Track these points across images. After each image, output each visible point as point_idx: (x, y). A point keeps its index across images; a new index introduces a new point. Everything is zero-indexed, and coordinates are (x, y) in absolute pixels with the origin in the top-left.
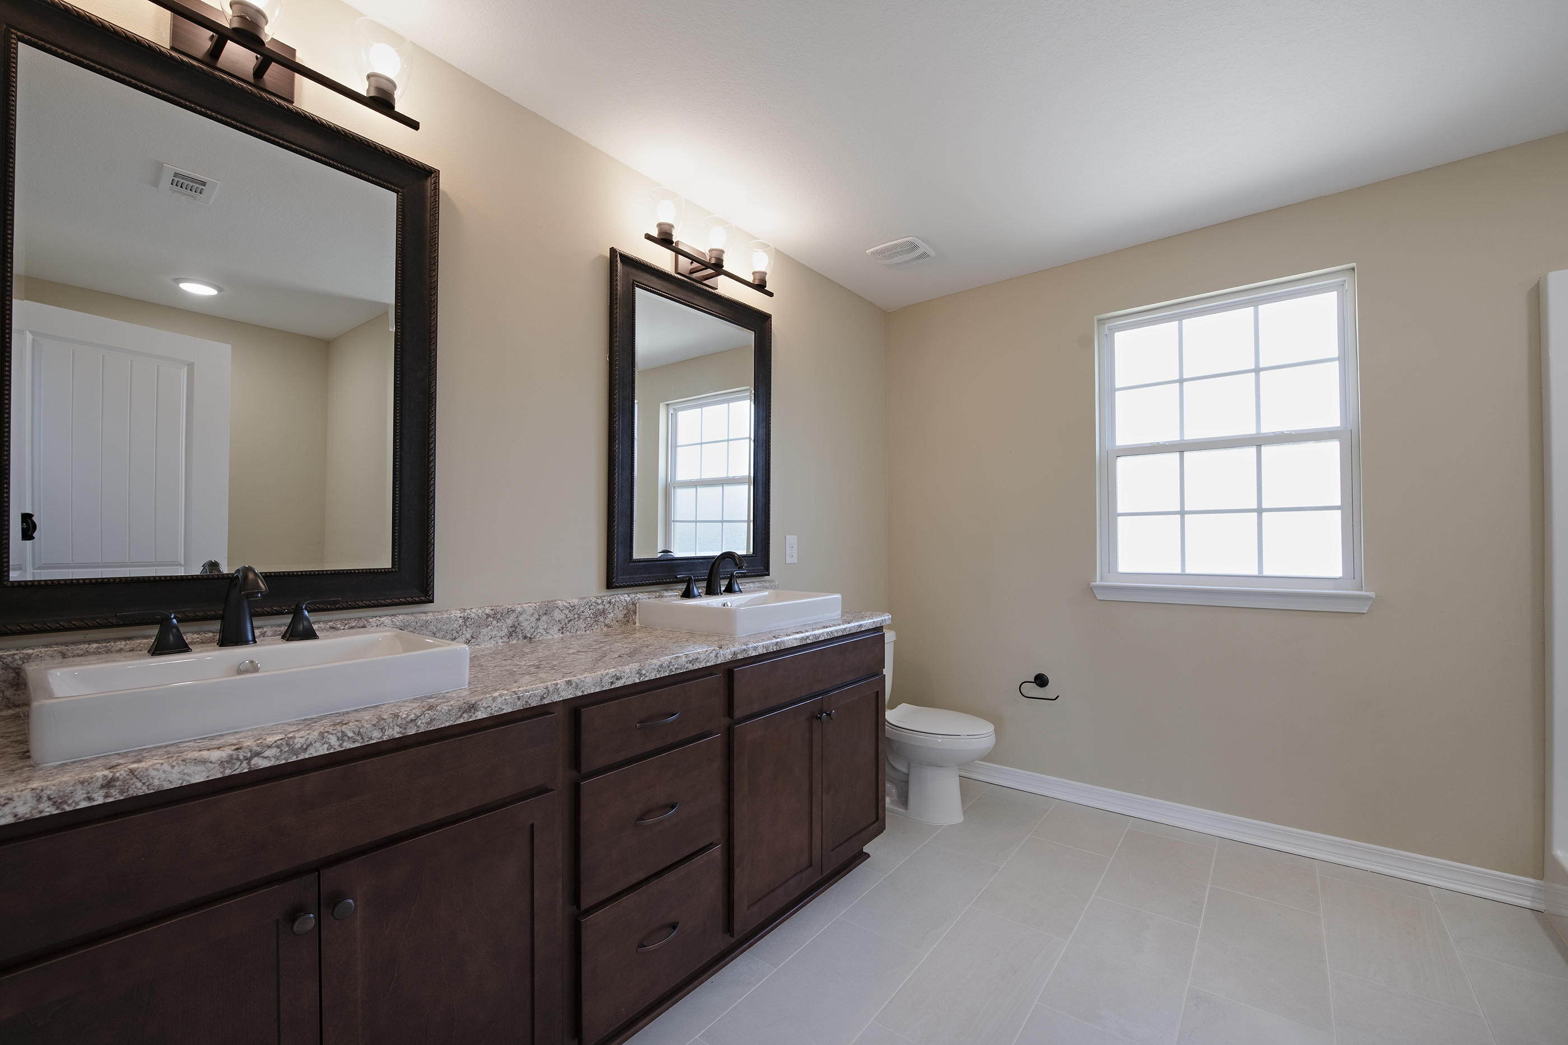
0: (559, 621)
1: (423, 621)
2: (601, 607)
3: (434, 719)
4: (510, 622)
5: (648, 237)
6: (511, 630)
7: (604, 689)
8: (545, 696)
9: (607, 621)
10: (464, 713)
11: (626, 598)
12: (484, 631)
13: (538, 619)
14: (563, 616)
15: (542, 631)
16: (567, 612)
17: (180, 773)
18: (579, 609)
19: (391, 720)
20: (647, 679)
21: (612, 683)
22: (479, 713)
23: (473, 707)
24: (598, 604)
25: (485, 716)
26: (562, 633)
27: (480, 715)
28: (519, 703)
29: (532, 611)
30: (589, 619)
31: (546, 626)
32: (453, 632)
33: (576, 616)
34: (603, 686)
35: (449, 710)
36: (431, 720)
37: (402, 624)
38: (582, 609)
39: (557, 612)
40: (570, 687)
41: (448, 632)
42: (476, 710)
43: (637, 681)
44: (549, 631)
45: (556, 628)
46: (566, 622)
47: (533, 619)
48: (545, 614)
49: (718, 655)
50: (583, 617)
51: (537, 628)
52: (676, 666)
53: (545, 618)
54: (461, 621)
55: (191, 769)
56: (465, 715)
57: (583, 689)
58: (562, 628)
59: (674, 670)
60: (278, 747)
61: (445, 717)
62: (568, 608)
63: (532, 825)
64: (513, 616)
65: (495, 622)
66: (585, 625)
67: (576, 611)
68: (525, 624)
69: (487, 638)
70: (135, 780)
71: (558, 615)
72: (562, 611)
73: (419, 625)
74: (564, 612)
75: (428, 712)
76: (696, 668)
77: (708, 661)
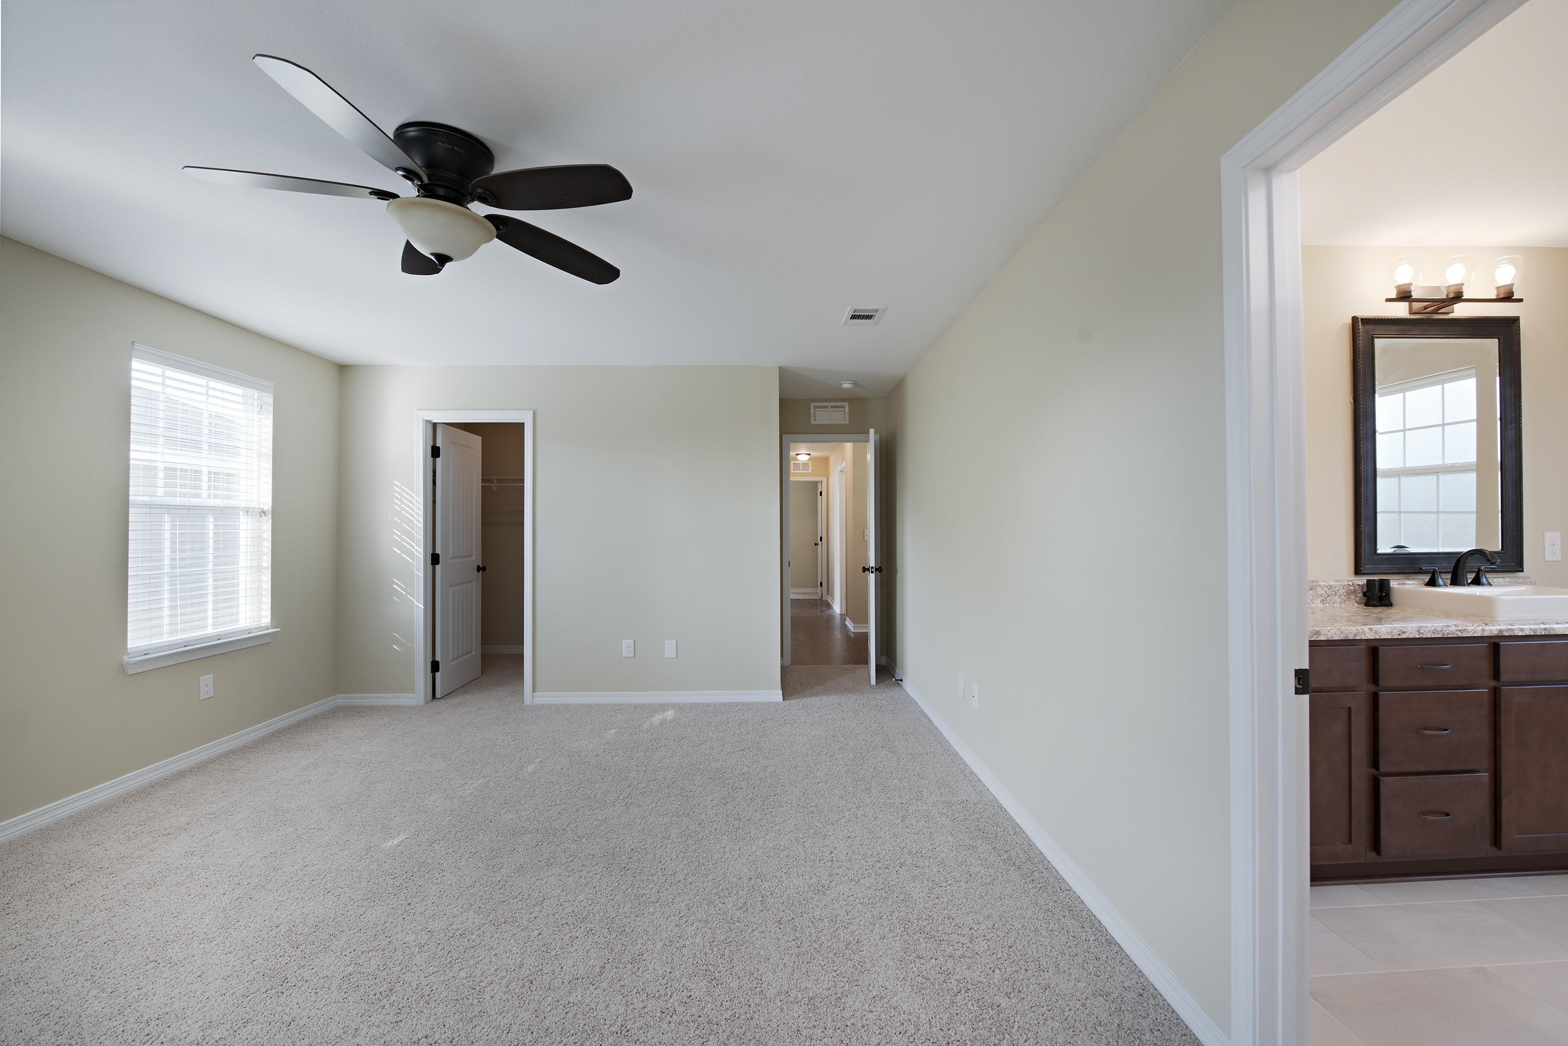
0: (1321, 595)
2: (1352, 588)
5: (1388, 300)
7: (1393, 637)
9: (1358, 599)
14: (1324, 592)
16: (1326, 589)
18: (1335, 588)
20: (1424, 637)
21: (1399, 635)
22: (1321, 637)
24: (1350, 586)
25: (1325, 639)
26: (1323, 604)
27: (1322, 638)
28: (1342, 635)
30: (1343, 596)
31: (1311, 598)
33: (1333, 593)
34: (1393, 636)
38: (1337, 588)
39: (1319, 589)
42: (1320, 635)
43: (1418, 637)
45: (1319, 600)
46: (1326, 596)
49: (1485, 629)
50: (1338, 594)
52: (1448, 632)
56: (1314, 636)
57: (1380, 635)
58: (1323, 600)
59: (1446, 634)
63: (1350, 708)
66: (1340, 600)
67: (1333, 589)
71: (1320, 591)
72: (1323, 588)
74: (1325, 589)
76: (1465, 636)
77: (1476, 633)
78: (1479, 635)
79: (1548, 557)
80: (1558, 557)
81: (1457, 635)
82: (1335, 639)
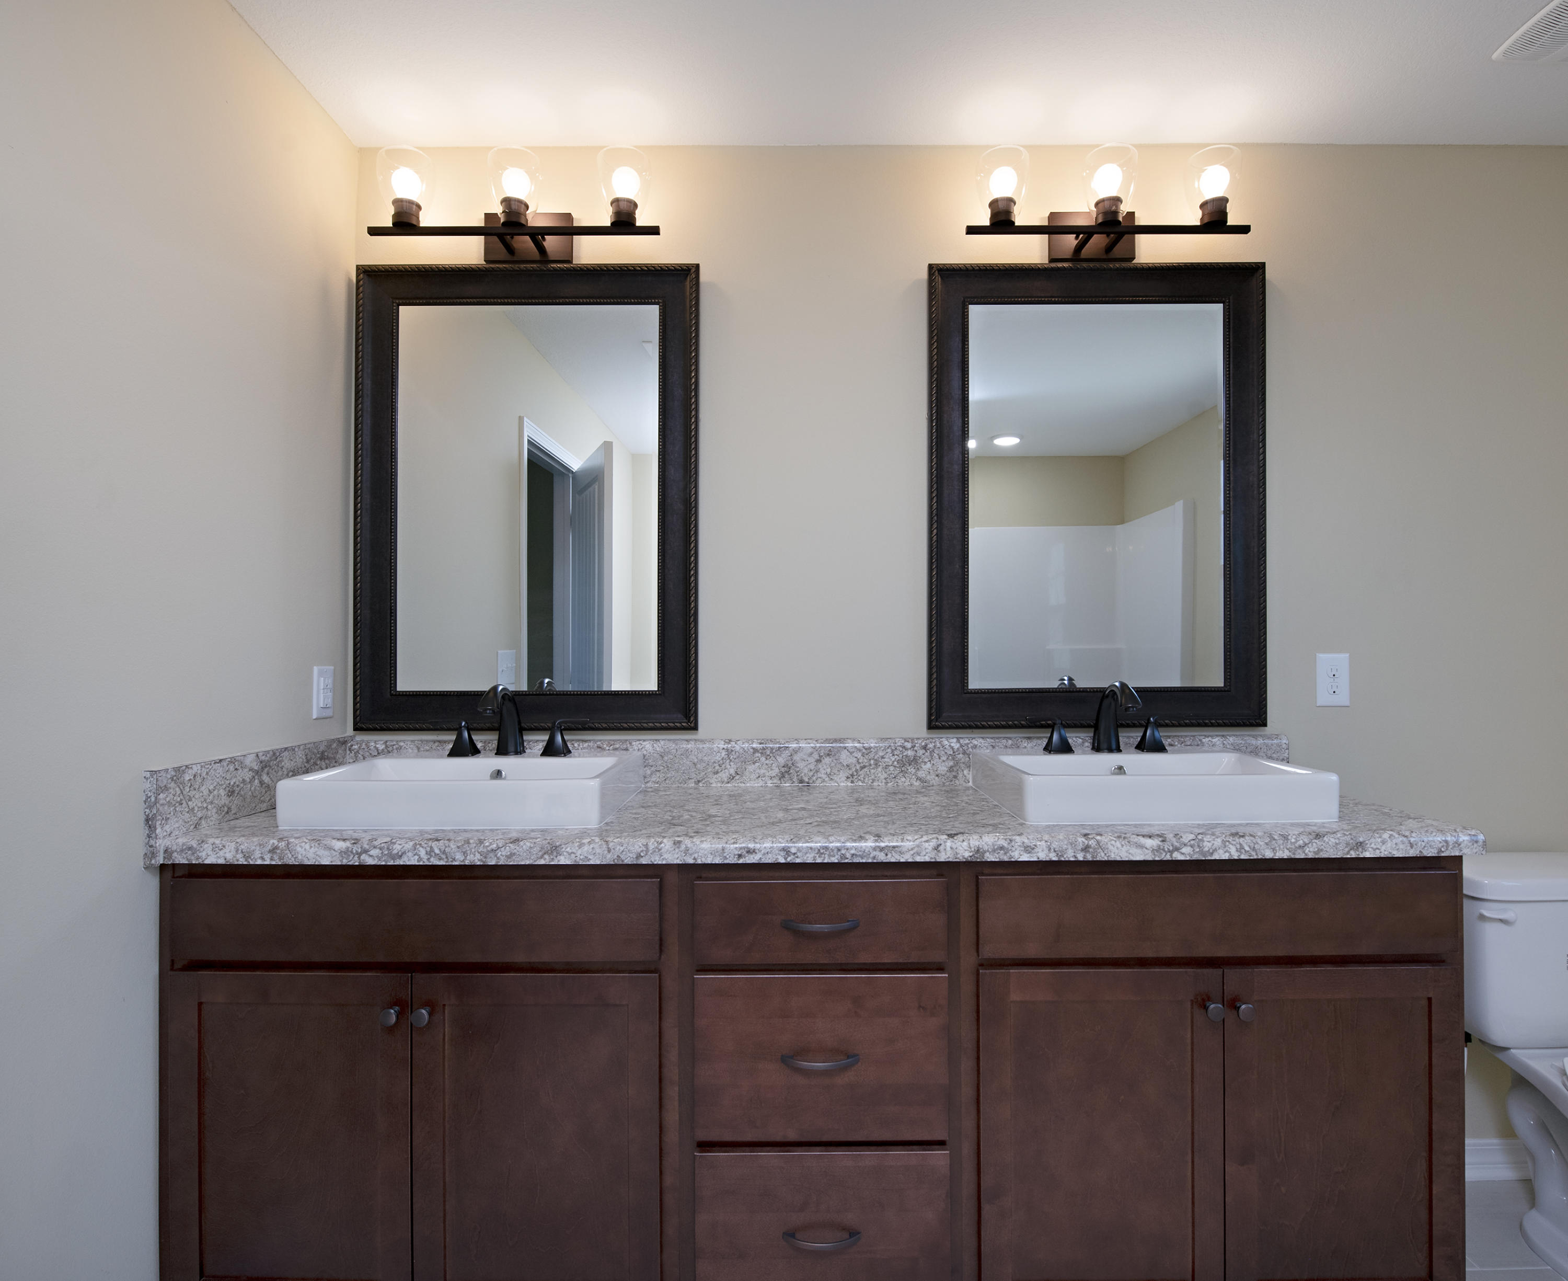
0: (848, 766)
1: (683, 750)
2: (910, 753)
3: (514, 854)
4: (781, 760)
6: (783, 770)
7: (726, 862)
8: (642, 854)
9: (921, 774)
10: (545, 854)
11: (952, 745)
12: (751, 768)
13: (819, 761)
14: (854, 760)
15: (824, 776)
16: (859, 755)
17: (314, 853)
18: (876, 753)
19: (475, 845)
20: (798, 861)
21: (740, 856)
22: (562, 858)
23: (555, 849)
24: (907, 749)
25: (568, 862)
26: (852, 782)
27: (563, 860)
28: (609, 856)
29: (810, 750)
30: (892, 768)
31: (829, 770)
32: (715, 765)
33: (872, 762)
34: (725, 858)
35: (531, 848)
36: (511, 854)
37: (662, 751)
38: (881, 754)
39: (844, 756)
40: (677, 850)
41: (711, 764)
43: (782, 861)
44: (835, 777)
45: (843, 775)
46: (858, 767)
47: (812, 760)
48: (828, 755)
49: (941, 848)
50: (882, 764)
51: (817, 772)
52: (853, 852)
53: (827, 760)
54: (724, 753)
55: (322, 852)
56: (546, 856)
57: (696, 855)
58: (852, 775)
59: (848, 855)
60: (380, 849)
61: (525, 854)
62: (860, 750)
64: (787, 753)
65: (763, 759)
66: (886, 775)
67: (872, 755)
68: (801, 765)
69: (753, 776)
70: (288, 851)
71: (845, 758)
72: (851, 753)
73: (679, 753)
74: (855, 754)
75: (510, 845)
76: (893, 860)
77: (919, 854)
78: (927, 859)
79: (1323, 698)
80: (1343, 698)
81: (874, 858)
82: (592, 862)
